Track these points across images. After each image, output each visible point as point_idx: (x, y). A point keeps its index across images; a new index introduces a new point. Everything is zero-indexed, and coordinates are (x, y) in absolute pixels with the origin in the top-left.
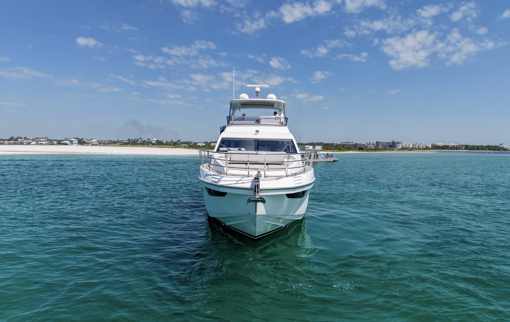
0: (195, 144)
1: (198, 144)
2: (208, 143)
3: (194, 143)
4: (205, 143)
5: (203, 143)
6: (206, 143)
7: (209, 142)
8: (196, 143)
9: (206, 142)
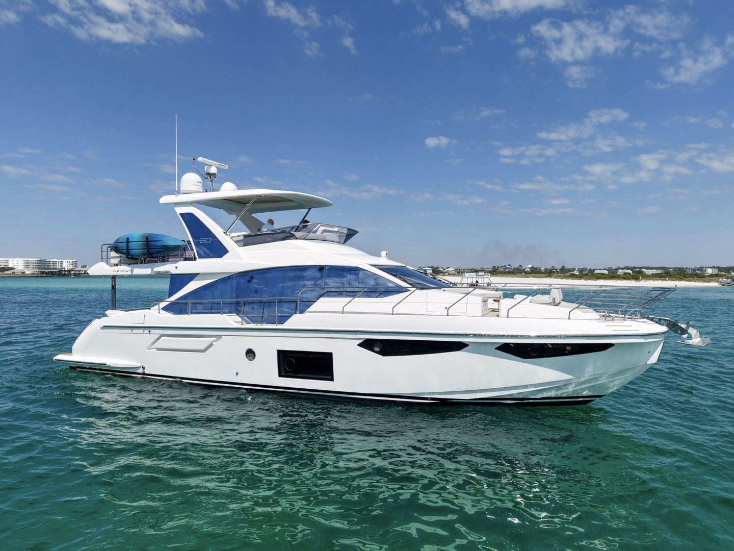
0: (592, 271)
1: (596, 272)
2: (612, 269)
3: (590, 269)
4: (607, 270)
5: (605, 269)
6: (609, 270)
7: (614, 268)
8: (594, 270)
9: (609, 268)
